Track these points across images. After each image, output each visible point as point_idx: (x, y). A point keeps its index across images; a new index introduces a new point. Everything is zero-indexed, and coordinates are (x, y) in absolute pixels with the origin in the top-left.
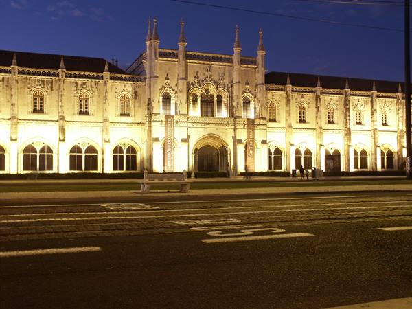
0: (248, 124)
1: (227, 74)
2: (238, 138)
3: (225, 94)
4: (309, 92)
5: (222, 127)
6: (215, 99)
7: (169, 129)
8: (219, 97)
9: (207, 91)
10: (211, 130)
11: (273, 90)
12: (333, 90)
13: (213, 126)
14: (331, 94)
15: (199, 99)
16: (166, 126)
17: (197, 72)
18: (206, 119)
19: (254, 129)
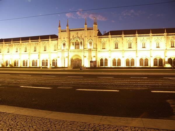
0: (89, 51)
1: (83, 34)
2: (84, 56)
3: (83, 41)
4: (119, 37)
5: (80, 52)
6: (80, 43)
7: (63, 54)
8: (81, 42)
9: (77, 41)
10: (76, 53)
11: (104, 38)
12: (130, 35)
13: (77, 52)
14: (130, 37)
15: (74, 43)
16: (62, 53)
17: (73, 35)
18: (76, 50)
19: (91, 52)
